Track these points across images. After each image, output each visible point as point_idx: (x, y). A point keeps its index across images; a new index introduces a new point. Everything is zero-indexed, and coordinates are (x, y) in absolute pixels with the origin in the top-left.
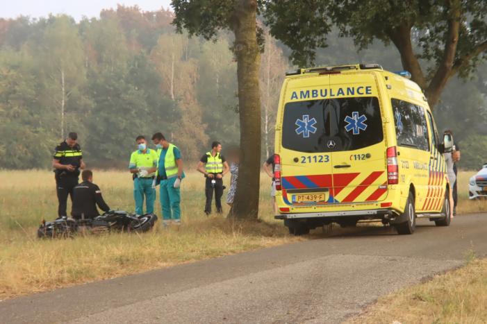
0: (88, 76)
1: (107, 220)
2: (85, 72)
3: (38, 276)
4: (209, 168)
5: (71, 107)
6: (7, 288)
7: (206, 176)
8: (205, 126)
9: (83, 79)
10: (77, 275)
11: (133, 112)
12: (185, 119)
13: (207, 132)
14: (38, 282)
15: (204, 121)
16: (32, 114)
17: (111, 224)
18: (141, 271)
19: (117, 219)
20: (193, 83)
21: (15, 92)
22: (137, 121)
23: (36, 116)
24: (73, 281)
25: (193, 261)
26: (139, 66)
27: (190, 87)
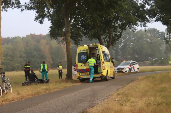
0: (25, 49)
1: (38, 81)
2: (24, 49)
3: (29, 93)
4: (60, 68)
5: (21, 57)
6: (24, 96)
7: (59, 70)
8: (52, 60)
9: (24, 50)
10: (38, 93)
11: (35, 57)
12: (47, 58)
13: (52, 61)
14: (30, 95)
15: (51, 59)
16: (12, 59)
17: (39, 82)
18: (52, 92)
19: (40, 81)
20: (49, 50)
21: (8, 54)
22: (36, 59)
23: (13, 59)
24: (38, 94)
25: (62, 89)
26: (36, 47)
27: (48, 51)
